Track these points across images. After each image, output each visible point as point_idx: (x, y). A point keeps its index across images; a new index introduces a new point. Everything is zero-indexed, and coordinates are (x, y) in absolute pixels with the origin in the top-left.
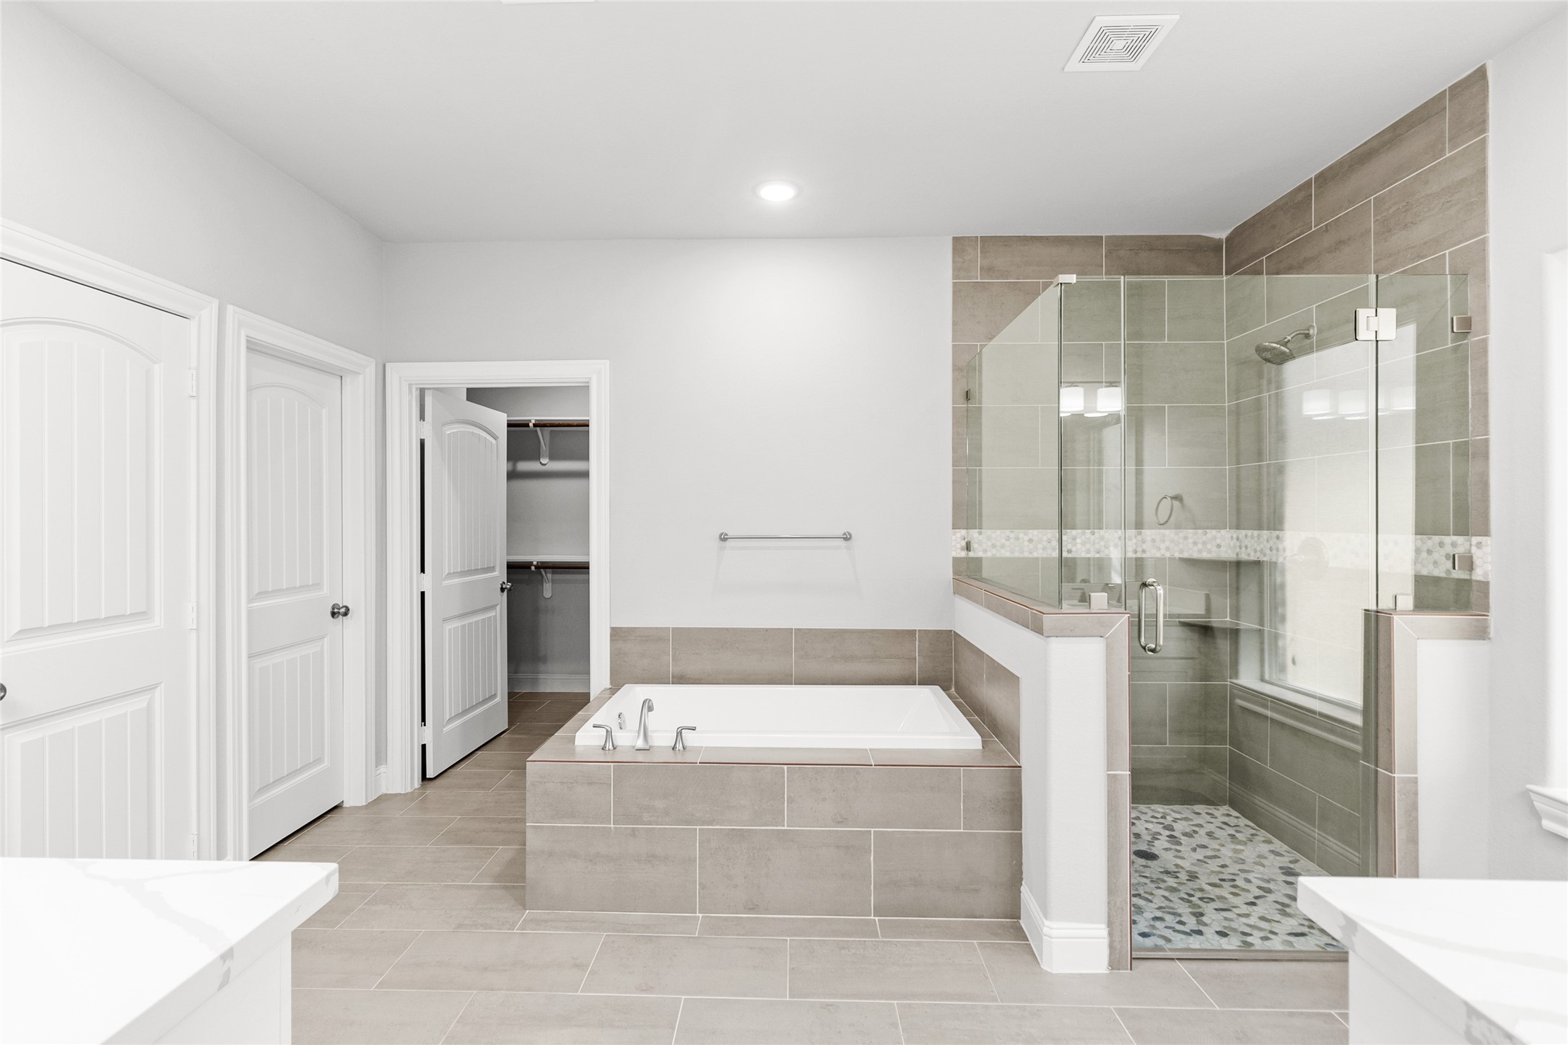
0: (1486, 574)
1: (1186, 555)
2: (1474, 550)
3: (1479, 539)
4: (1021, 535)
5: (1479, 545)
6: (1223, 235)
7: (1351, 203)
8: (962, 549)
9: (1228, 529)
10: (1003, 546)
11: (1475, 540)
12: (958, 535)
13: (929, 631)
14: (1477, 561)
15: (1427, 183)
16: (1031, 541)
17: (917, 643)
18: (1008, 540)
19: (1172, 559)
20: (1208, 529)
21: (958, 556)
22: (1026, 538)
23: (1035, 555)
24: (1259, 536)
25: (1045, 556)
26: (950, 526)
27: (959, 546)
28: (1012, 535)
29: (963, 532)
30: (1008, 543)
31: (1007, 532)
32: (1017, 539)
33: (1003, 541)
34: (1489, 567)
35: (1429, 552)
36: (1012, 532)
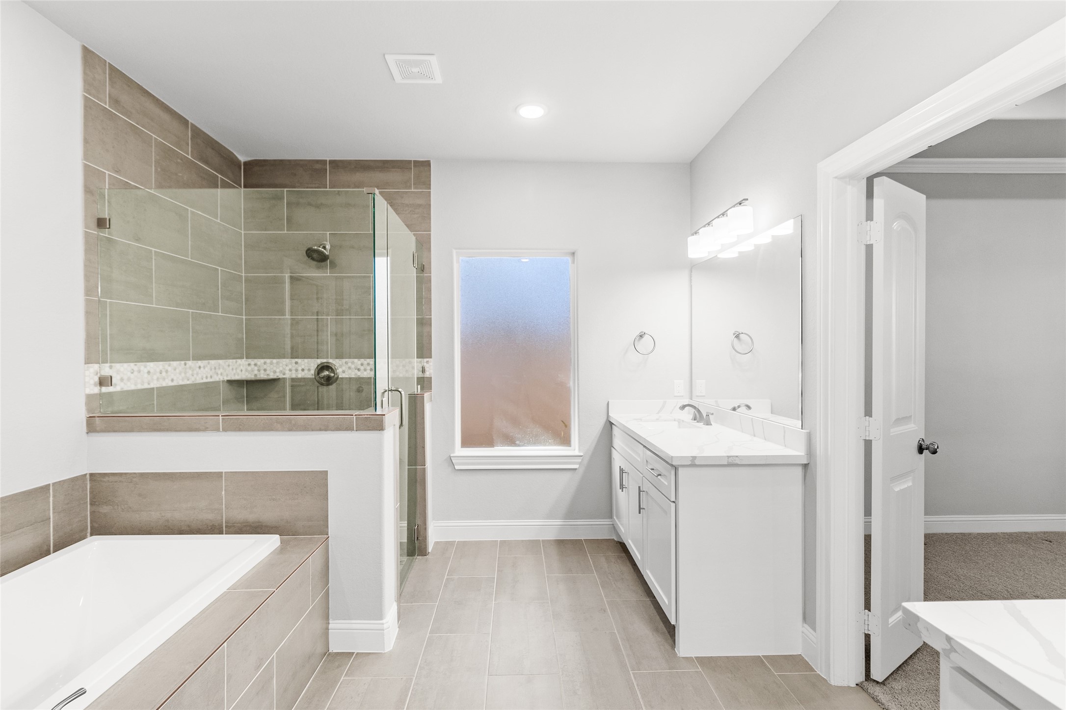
0: (430, 374)
1: (229, 378)
2: (425, 364)
3: (428, 359)
4: (142, 368)
5: (427, 362)
6: (242, 158)
7: (356, 187)
8: (95, 385)
9: (245, 359)
10: (129, 379)
11: (426, 360)
12: (92, 370)
13: (64, 481)
14: (427, 369)
15: (402, 197)
16: (149, 372)
17: (51, 499)
18: (132, 373)
19: (223, 381)
20: (237, 359)
21: (92, 392)
22: (146, 371)
23: (152, 386)
24: (277, 363)
25: (158, 386)
26: (83, 360)
27: (92, 382)
28: (136, 368)
29: (96, 366)
30: (132, 376)
31: (132, 365)
32: (139, 371)
33: (129, 374)
34: (432, 371)
35: (404, 366)
36: (136, 365)
